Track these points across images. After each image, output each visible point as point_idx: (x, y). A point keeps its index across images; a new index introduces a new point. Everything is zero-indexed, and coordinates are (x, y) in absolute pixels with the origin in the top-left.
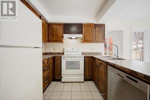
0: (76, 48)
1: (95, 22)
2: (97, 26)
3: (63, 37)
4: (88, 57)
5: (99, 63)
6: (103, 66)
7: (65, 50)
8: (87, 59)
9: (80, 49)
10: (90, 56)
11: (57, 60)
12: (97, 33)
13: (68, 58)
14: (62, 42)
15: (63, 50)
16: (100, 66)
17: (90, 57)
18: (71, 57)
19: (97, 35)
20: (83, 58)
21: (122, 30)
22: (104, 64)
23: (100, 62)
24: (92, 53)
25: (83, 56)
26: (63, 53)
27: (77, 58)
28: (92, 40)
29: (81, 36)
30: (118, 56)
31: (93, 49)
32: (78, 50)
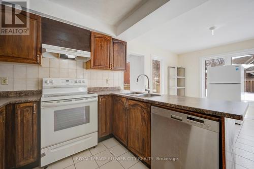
0: (76, 79)
1: (114, 36)
2: (116, 43)
3: (40, 50)
4: (104, 96)
5: (130, 105)
6: (139, 108)
7: (44, 85)
8: (103, 100)
9: (83, 82)
10: (108, 93)
11: (22, 112)
12: (116, 54)
13: (62, 103)
14: (36, 62)
15: (40, 82)
16: (132, 110)
17: (109, 95)
18: (70, 100)
19: (116, 58)
20: (97, 98)
21: (143, 56)
22: (142, 105)
23: (132, 102)
24: (107, 88)
25: (96, 95)
26: (40, 93)
27: (84, 100)
28: (108, 65)
29: (87, 54)
30: (149, 91)
31: (107, 81)
32: (79, 84)
